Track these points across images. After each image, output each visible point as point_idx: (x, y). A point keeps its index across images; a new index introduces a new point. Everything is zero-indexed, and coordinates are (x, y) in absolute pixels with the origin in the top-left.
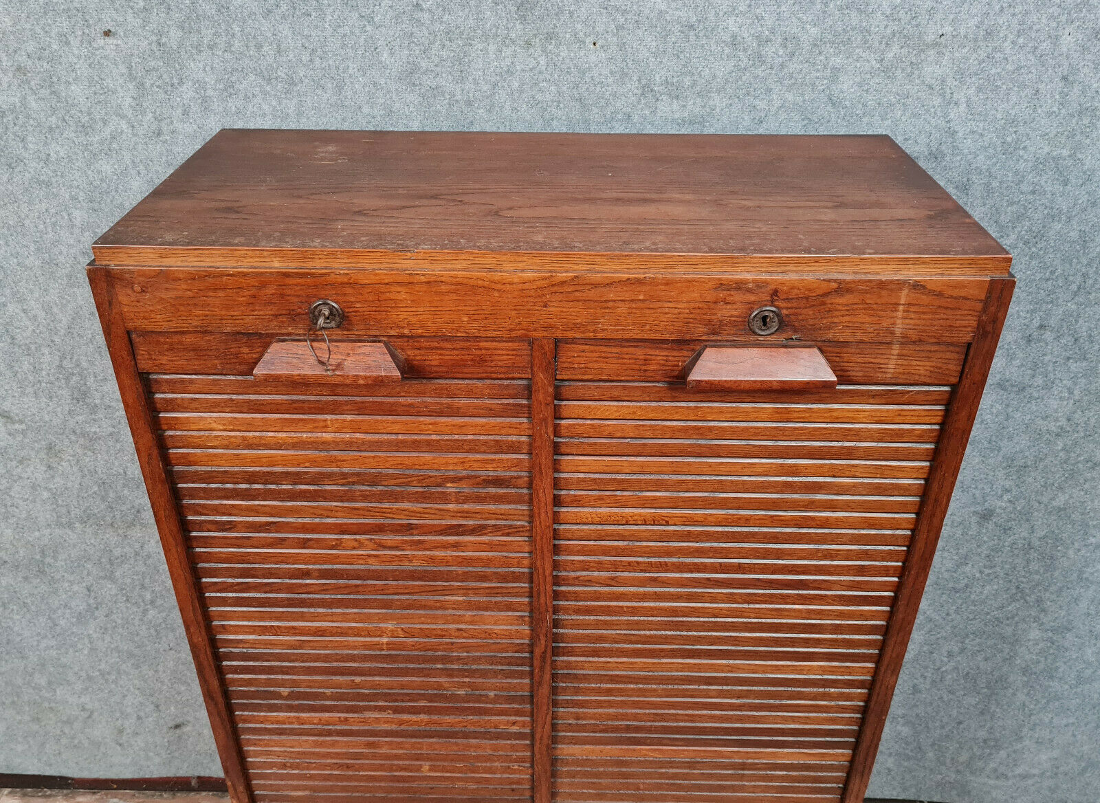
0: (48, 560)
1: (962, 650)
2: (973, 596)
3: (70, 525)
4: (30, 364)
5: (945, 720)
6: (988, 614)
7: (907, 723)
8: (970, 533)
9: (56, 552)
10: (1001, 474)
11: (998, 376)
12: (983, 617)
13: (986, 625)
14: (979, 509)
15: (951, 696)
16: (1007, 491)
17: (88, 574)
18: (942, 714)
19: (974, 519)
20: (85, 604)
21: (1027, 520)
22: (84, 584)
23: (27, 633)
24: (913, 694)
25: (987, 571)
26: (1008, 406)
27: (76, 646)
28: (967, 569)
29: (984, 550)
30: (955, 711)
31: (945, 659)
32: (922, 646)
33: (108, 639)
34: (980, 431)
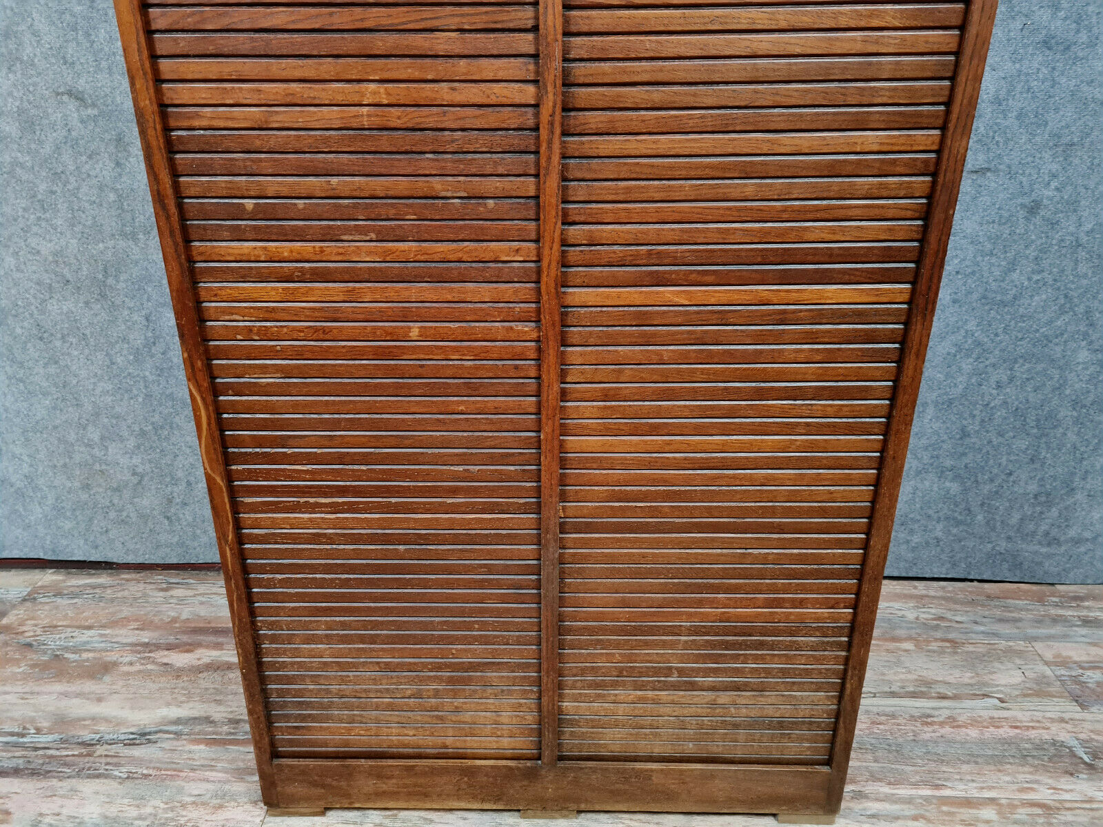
0: (110, 281)
1: (1011, 379)
2: (1021, 310)
3: (133, 237)
4: (107, 32)
5: (995, 471)
6: (1038, 330)
7: (957, 477)
8: (1018, 231)
9: (119, 271)
10: (1047, 155)
11: (1044, 32)
12: (1032, 336)
13: (1034, 345)
14: (1026, 200)
15: (1000, 439)
16: (1054, 176)
17: (148, 300)
18: (991, 462)
19: (1022, 214)
20: (143, 337)
21: (1075, 211)
22: (144, 313)
23: (83, 373)
24: (961, 438)
25: (1036, 277)
26: (1054, 69)
27: (131, 391)
28: (1015, 276)
29: (1032, 252)
30: (1004, 458)
31: (994, 392)
32: (970, 378)
33: (163, 383)
34: (1026, 102)
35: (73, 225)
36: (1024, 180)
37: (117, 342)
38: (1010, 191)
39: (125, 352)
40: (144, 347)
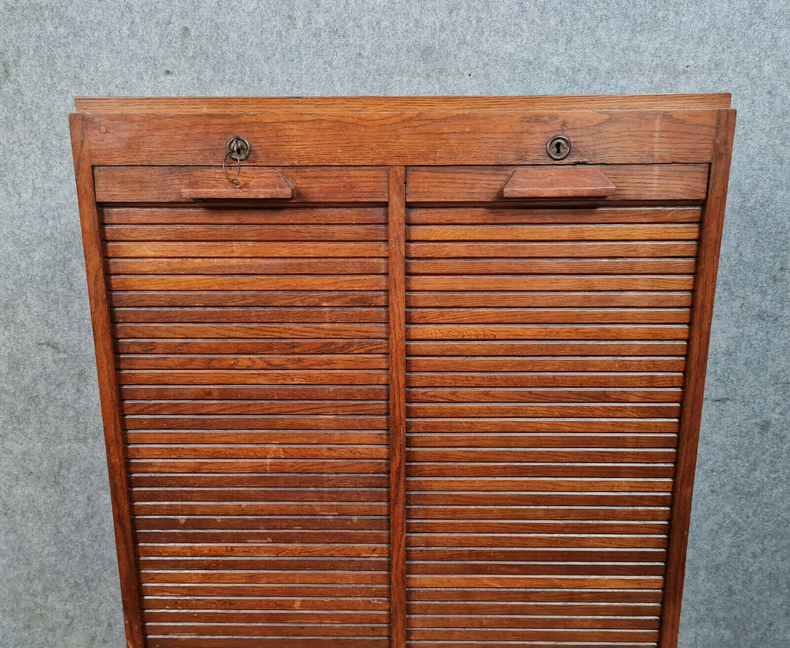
0: (64, 472)
1: (763, 551)
2: (765, 499)
3: (84, 440)
4: (81, 305)
5: (759, 621)
6: (779, 515)
7: (729, 626)
8: (755, 442)
9: (70, 465)
10: (771, 390)
11: (757, 309)
12: (775, 519)
13: (778, 526)
14: (759, 420)
15: (760, 597)
16: (778, 404)
17: (91, 485)
18: (755, 615)
19: (756, 429)
20: (84, 512)
22: (86, 495)
23: (35, 540)
24: (729, 596)
25: (773, 476)
26: (768, 332)
27: (71, 552)
28: (757, 474)
29: (767, 457)
30: (765, 612)
31: (751, 560)
32: (731, 549)
33: (96, 546)
34: (750, 355)
35: (40, 433)
36: (756, 406)
37: (64, 516)
38: (746, 414)
39: (69, 524)
40: (85, 519)
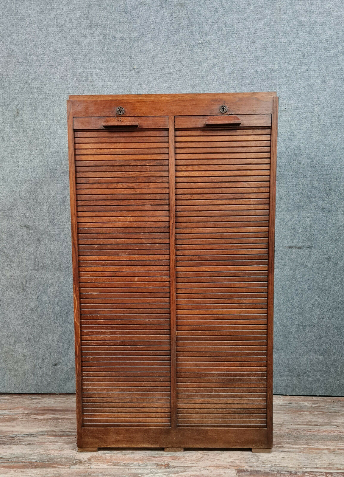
0: (27, 285)
1: (333, 317)
2: (332, 292)
3: (38, 270)
5: (334, 351)
7: (321, 354)
8: (325, 266)
14: (326, 256)
15: (334, 339)
16: (333, 249)
17: (39, 291)
19: (326, 261)
20: (35, 304)
21: (342, 259)
24: (320, 339)
25: (334, 281)
28: (327, 280)
31: (328, 321)
32: (319, 316)
35: (19, 266)
36: (324, 250)
37: (26, 306)
38: (321, 253)
39: (28, 310)
40: (35, 308)
